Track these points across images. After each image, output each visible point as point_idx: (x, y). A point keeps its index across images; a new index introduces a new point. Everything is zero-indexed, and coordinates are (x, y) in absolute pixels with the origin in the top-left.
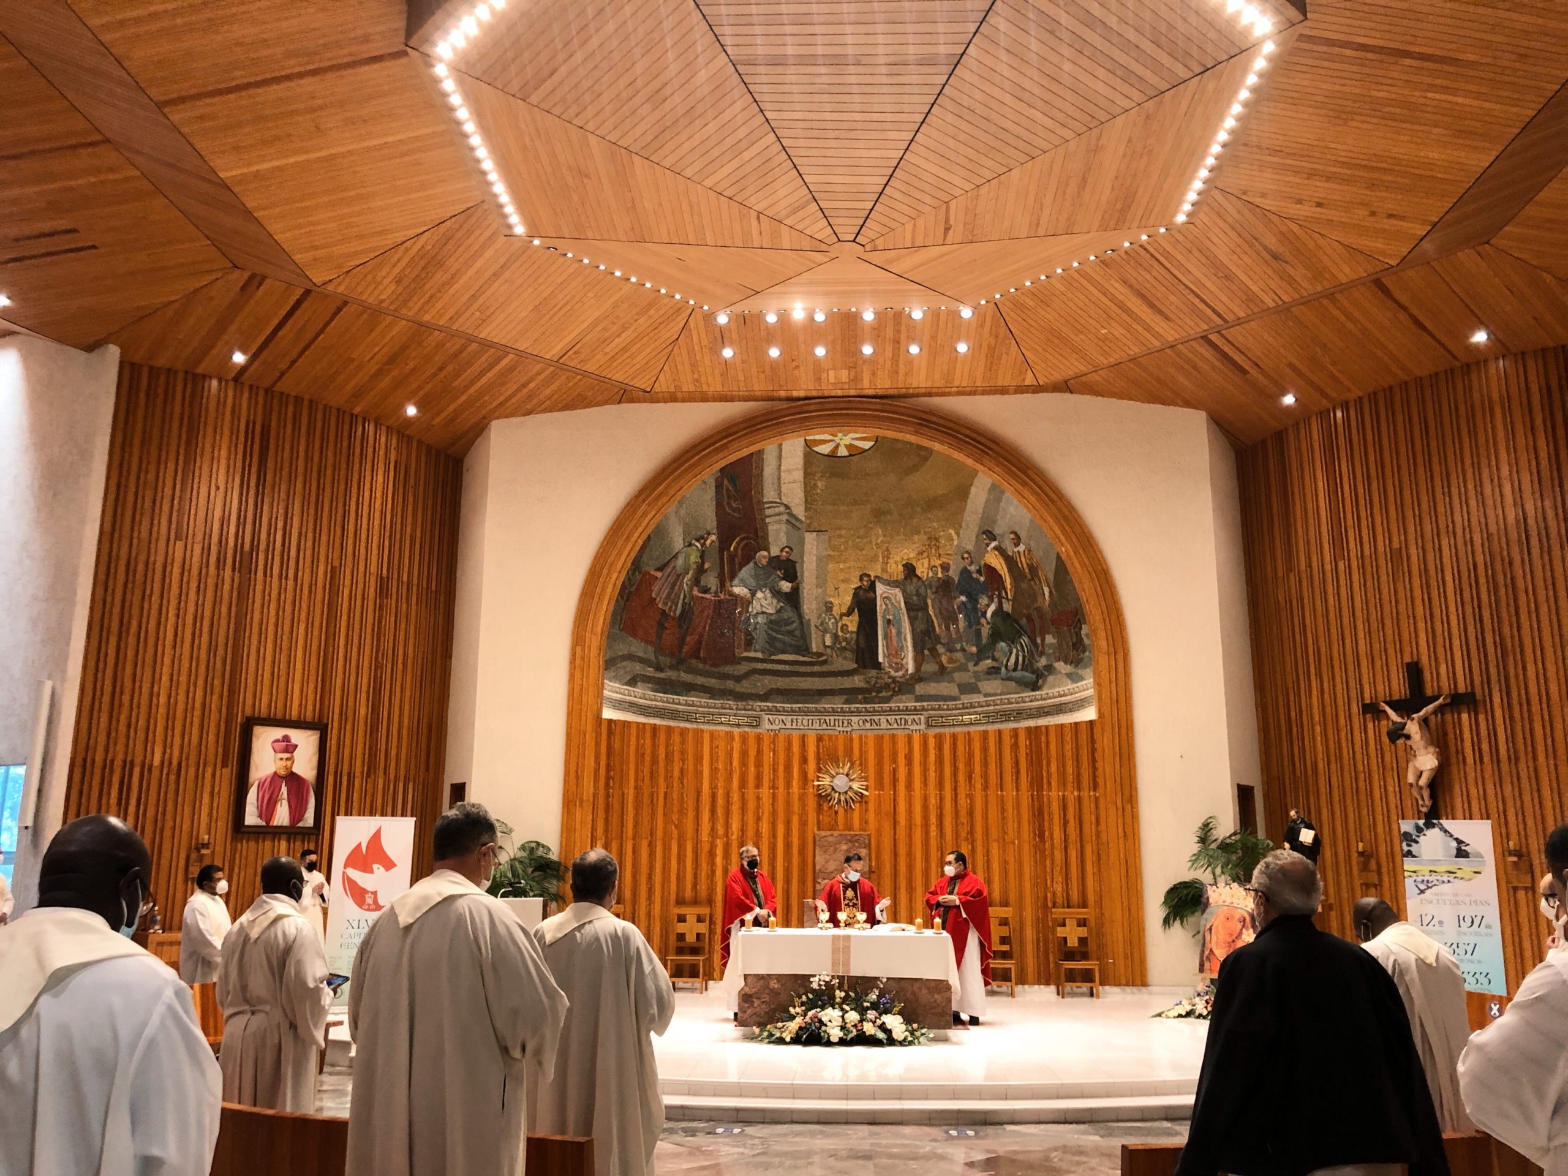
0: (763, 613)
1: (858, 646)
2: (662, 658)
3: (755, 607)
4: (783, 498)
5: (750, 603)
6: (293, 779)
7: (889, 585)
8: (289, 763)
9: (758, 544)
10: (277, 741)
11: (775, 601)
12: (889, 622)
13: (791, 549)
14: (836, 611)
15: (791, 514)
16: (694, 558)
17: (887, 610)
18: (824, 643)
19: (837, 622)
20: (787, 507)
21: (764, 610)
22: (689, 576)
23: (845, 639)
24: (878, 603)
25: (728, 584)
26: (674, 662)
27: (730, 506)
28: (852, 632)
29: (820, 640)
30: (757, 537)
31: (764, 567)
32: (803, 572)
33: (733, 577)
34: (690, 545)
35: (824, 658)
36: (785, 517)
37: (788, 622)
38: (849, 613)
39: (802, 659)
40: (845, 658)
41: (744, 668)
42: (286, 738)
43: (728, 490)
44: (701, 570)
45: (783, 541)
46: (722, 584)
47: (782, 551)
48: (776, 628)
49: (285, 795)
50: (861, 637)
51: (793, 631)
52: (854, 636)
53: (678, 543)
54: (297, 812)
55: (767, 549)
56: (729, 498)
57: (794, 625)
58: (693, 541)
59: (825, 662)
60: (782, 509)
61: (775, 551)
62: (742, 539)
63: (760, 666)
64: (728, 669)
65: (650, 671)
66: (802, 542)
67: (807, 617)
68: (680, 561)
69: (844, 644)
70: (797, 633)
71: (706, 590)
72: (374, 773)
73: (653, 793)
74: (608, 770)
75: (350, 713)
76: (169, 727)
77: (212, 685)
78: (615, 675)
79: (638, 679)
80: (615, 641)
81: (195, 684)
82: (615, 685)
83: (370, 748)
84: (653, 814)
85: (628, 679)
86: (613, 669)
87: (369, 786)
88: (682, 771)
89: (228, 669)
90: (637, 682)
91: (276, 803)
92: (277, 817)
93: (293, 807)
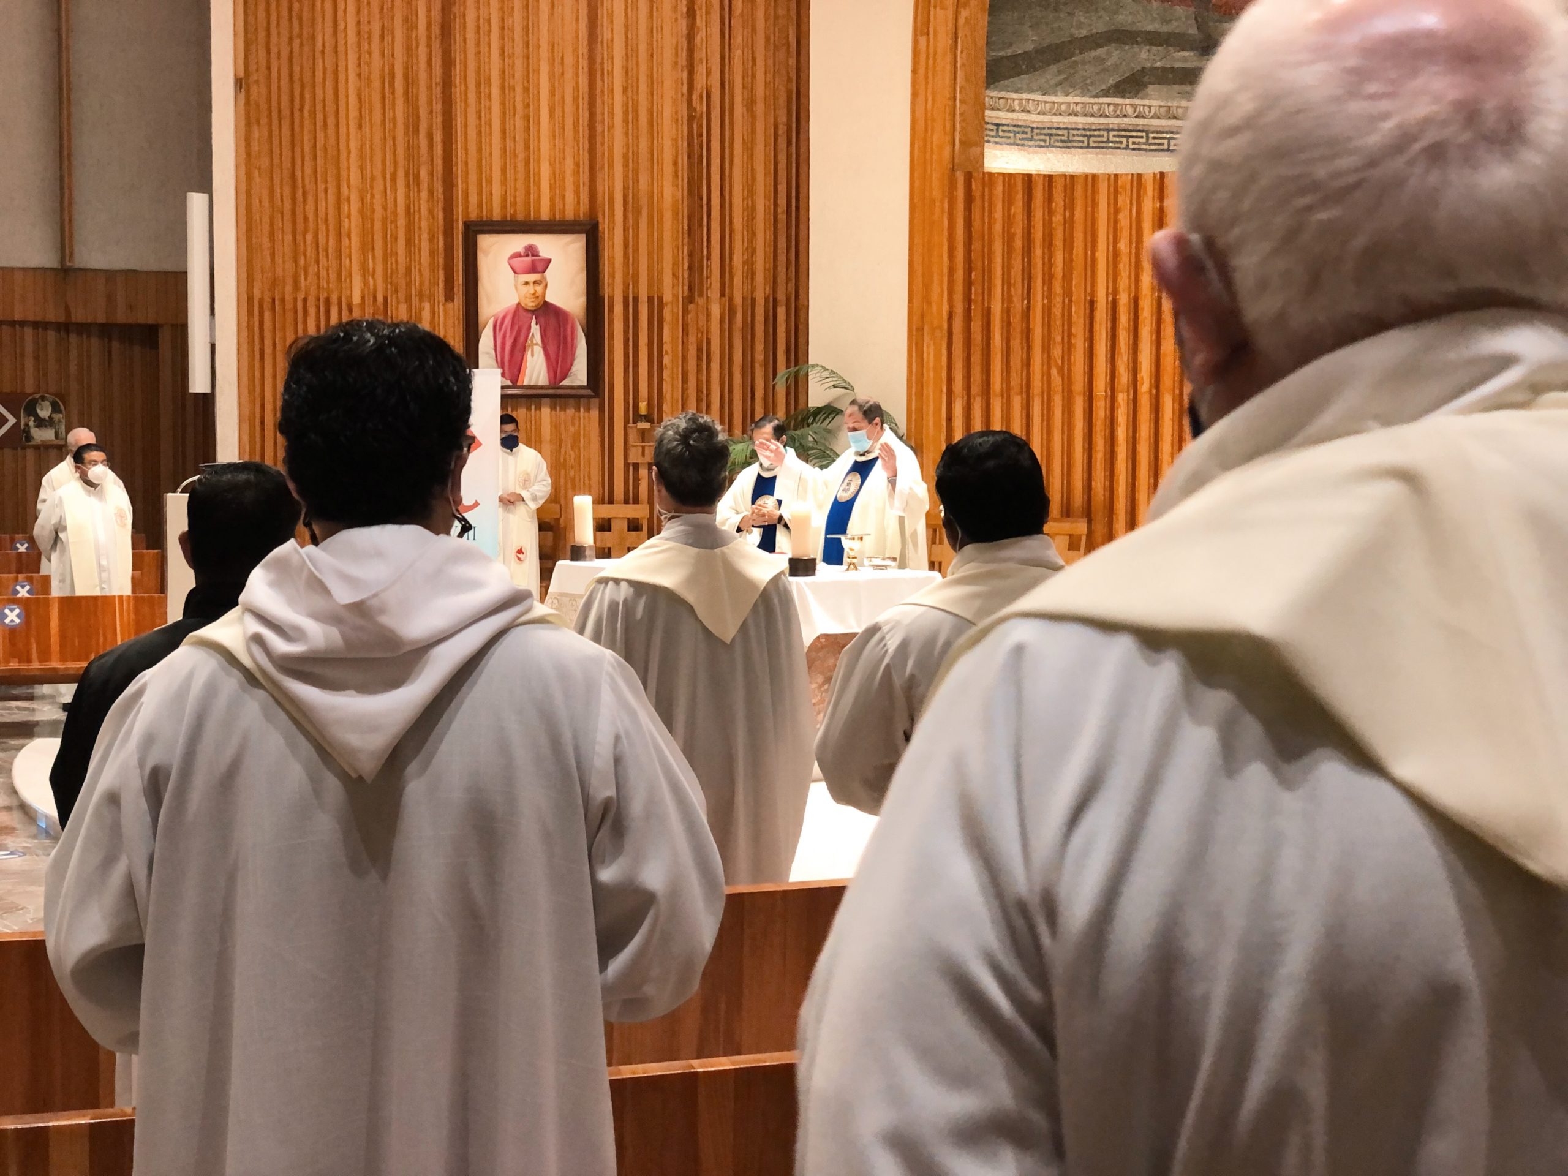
6: (546, 312)
8: (539, 289)
10: (517, 255)
42: (531, 251)
49: (538, 338)
54: (559, 364)
72: (701, 295)
73: (1028, 308)
74: (969, 270)
75: (644, 201)
76: (367, 246)
77: (417, 177)
78: (1066, 79)
79: (1146, 79)
80: (1056, 10)
81: (394, 179)
82: (1060, 99)
83: (690, 255)
84: (1029, 348)
85: (1111, 82)
86: (1054, 68)
87: (691, 317)
88: (1069, 263)
89: (439, 150)
90: (1145, 86)
91: (524, 350)
92: (528, 372)
93: (553, 356)
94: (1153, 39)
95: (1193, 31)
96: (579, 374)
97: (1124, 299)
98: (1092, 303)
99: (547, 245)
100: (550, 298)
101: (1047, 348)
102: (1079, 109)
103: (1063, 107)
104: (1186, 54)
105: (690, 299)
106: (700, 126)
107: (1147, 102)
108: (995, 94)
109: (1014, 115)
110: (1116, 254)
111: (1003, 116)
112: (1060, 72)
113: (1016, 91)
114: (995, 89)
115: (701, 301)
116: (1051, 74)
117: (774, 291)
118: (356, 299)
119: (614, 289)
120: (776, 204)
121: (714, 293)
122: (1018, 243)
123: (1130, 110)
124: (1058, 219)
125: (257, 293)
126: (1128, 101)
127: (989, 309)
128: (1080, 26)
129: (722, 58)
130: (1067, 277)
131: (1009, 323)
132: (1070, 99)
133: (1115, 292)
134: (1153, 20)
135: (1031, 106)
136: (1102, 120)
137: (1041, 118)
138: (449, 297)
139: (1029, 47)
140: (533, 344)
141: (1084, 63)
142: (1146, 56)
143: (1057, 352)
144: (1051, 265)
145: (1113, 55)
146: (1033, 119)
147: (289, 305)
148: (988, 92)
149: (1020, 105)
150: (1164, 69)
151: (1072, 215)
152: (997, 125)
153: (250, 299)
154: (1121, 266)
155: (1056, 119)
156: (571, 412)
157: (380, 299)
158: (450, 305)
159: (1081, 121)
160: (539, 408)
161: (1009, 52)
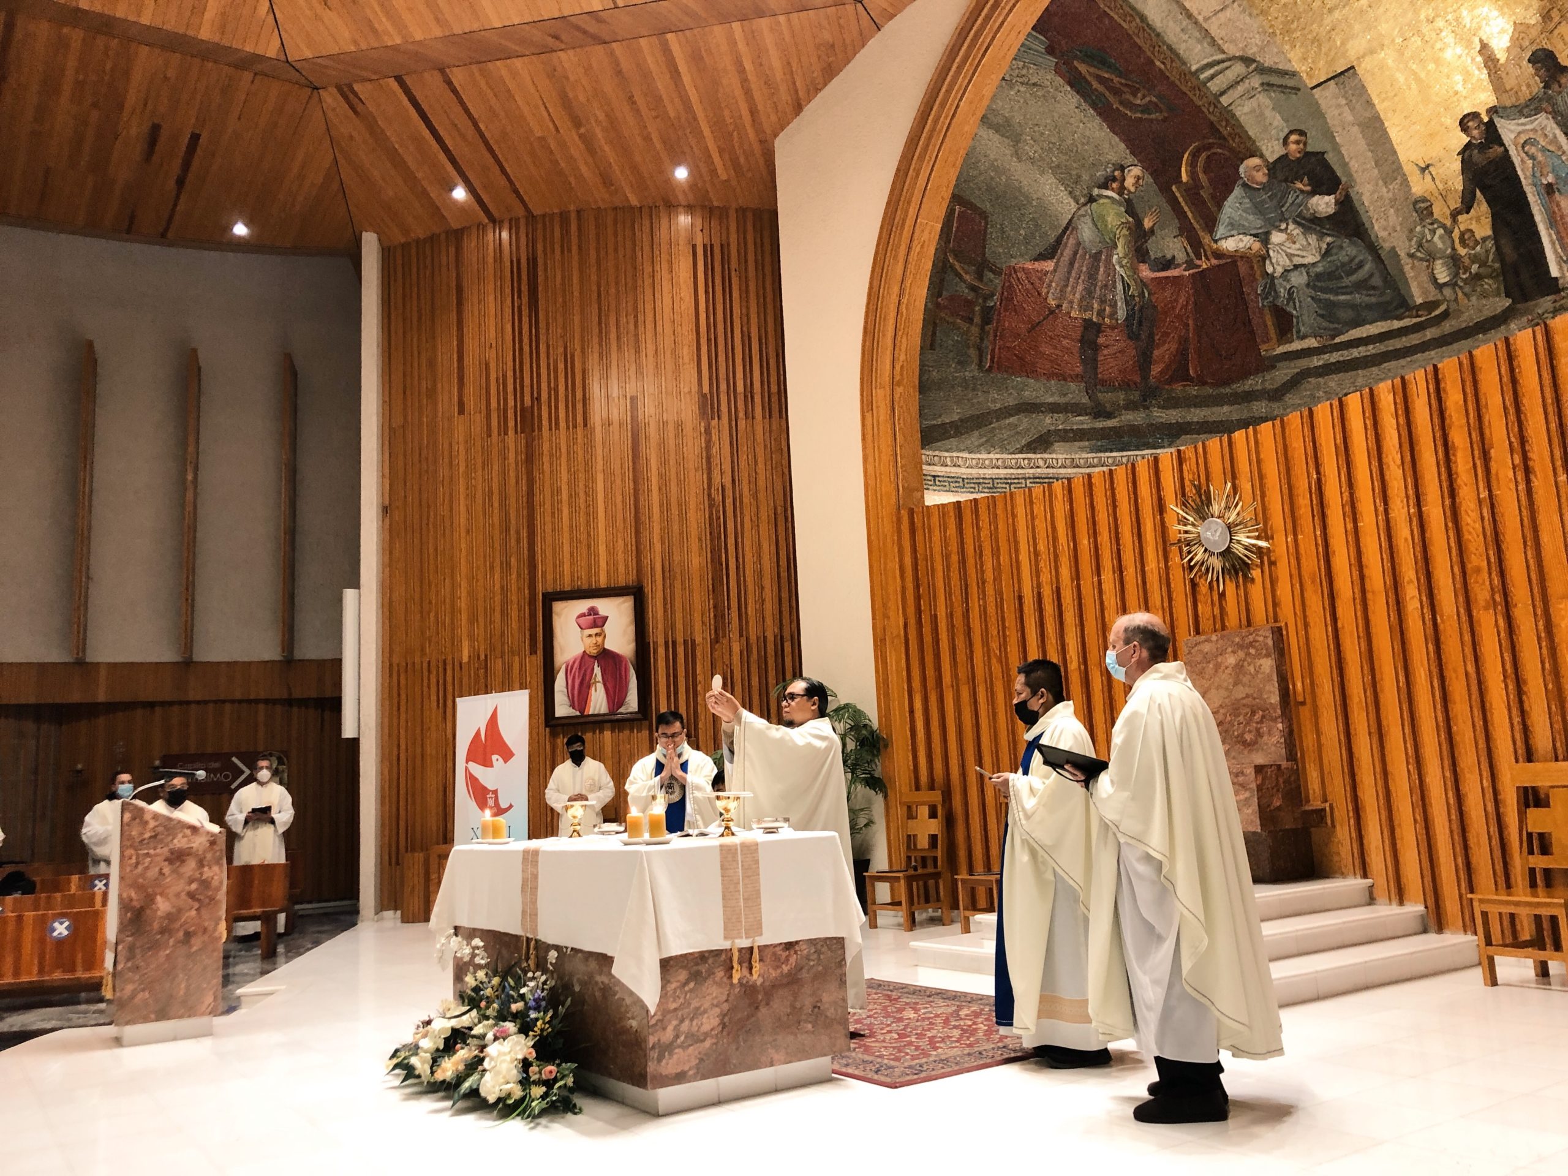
0: (1296, 267)
1: (1502, 261)
2: (1106, 397)
3: (1277, 263)
4: (1225, 47)
5: (1264, 258)
6: (606, 657)
7: (1521, 114)
8: (600, 639)
9: (1231, 150)
10: (582, 615)
11: (1313, 239)
12: (1550, 189)
13: (1302, 133)
14: (1440, 211)
15: (1262, 70)
16: (1114, 217)
17: (1538, 169)
18: (1435, 280)
19: (1449, 232)
20: (1247, 60)
21: (1297, 261)
22: (1120, 249)
23: (1474, 259)
24: (1516, 161)
25: (1206, 239)
26: (1135, 396)
27: (1132, 107)
28: (1484, 239)
29: (1424, 278)
30: (1225, 139)
31: (1265, 187)
32: (1345, 165)
33: (1211, 224)
34: (1092, 199)
35: (1443, 308)
36: (1256, 81)
37: (1351, 268)
38: (1467, 204)
39: (1396, 324)
40: (1484, 295)
41: (1283, 373)
42: (593, 611)
43: (1101, 80)
44: (1140, 237)
45: (1278, 124)
46: (1196, 245)
47: (1285, 142)
48: (1332, 284)
49: (599, 678)
50: (1503, 241)
51: (1366, 280)
52: (1490, 244)
53: (1064, 205)
54: (616, 696)
55: (1254, 152)
56: (1116, 92)
57: (1367, 267)
58: (1096, 192)
59: (1445, 315)
60: (1239, 69)
61: (1273, 150)
62: (1195, 155)
63: (1317, 361)
64: (1252, 383)
65: (1083, 422)
66: (1318, 113)
67: (1387, 246)
68: (1086, 232)
69: (1475, 268)
70: (1377, 281)
71: (1168, 264)
72: (724, 636)
73: (968, 611)
74: (917, 587)
75: (678, 570)
76: (473, 619)
77: (508, 564)
78: (987, 441)
79: (1051, 439)
80: (974, 390)
81: (492, 568)
82: (984, 456)
83: (715, 607)
84: (971, 644)
85: (1024, 442)
86: (976, 433)
87: (717, 654)
88: (997, 568)
89: (525, 543)
90: (1052, 444)
91: (589, 687)
92: (592, 704)
93: (611, 690)
94: (1054, 408)
95: (1085, 400)
96: (632, 702)
97: (1047, 592)
98: (1020, 598)
99: (604, 606)
100: (608, 646)
101: (986, 643)
102: (1000, 463)
103: (987, 462)
104: (1081, 418)
105: (715, 641)
106: (718, 511)
107: (1054, 456)
108: (930, 453)
109: (948, 469)
110: (1037, 554)
111: (938, 470)
112: (981, 436)
113: (947, 451)
114: (929, 450)
115: (725, 641)
116: (974, 438)
117: (781, 629)
118: (465, 659)
119: (657, 635)
120: (778, 565)
121: (735, 635)
122: (955, 558)
123: (1041, 463)
124: (985, 533)
125: (396, 660)
126: (1039, 456)
127: (936, 615)
128: (994, 401)
129: (732, 462)
130: (997, 579)
131: (953, 626)
132: (991, 456)
133: (1039, 585)
134: (1052, 395)
135: (960, 462)
136: (1020, 471)
137: (969, 471)
138: (533, 652)
139: (956, 417)
140: (596, 682)
141: (1000, 428)
142: (1049, 422)
143: (994, 645)
144: (983, 572)
145: (1024, 422)
146: (962, 471)
147: (418, 667)
148: (924, 452)
149: (952, 461)
150: (1065, 431)
151: (996, 528)
152: (934, 476)
153: (391, 665)
154: (1042, 564)
155: (981, 471)
156: (627, 732)
157: (482, 657)
158: (534, 657)
159: (1003, 472)
160: (602, 731)
161: (939, 421)
